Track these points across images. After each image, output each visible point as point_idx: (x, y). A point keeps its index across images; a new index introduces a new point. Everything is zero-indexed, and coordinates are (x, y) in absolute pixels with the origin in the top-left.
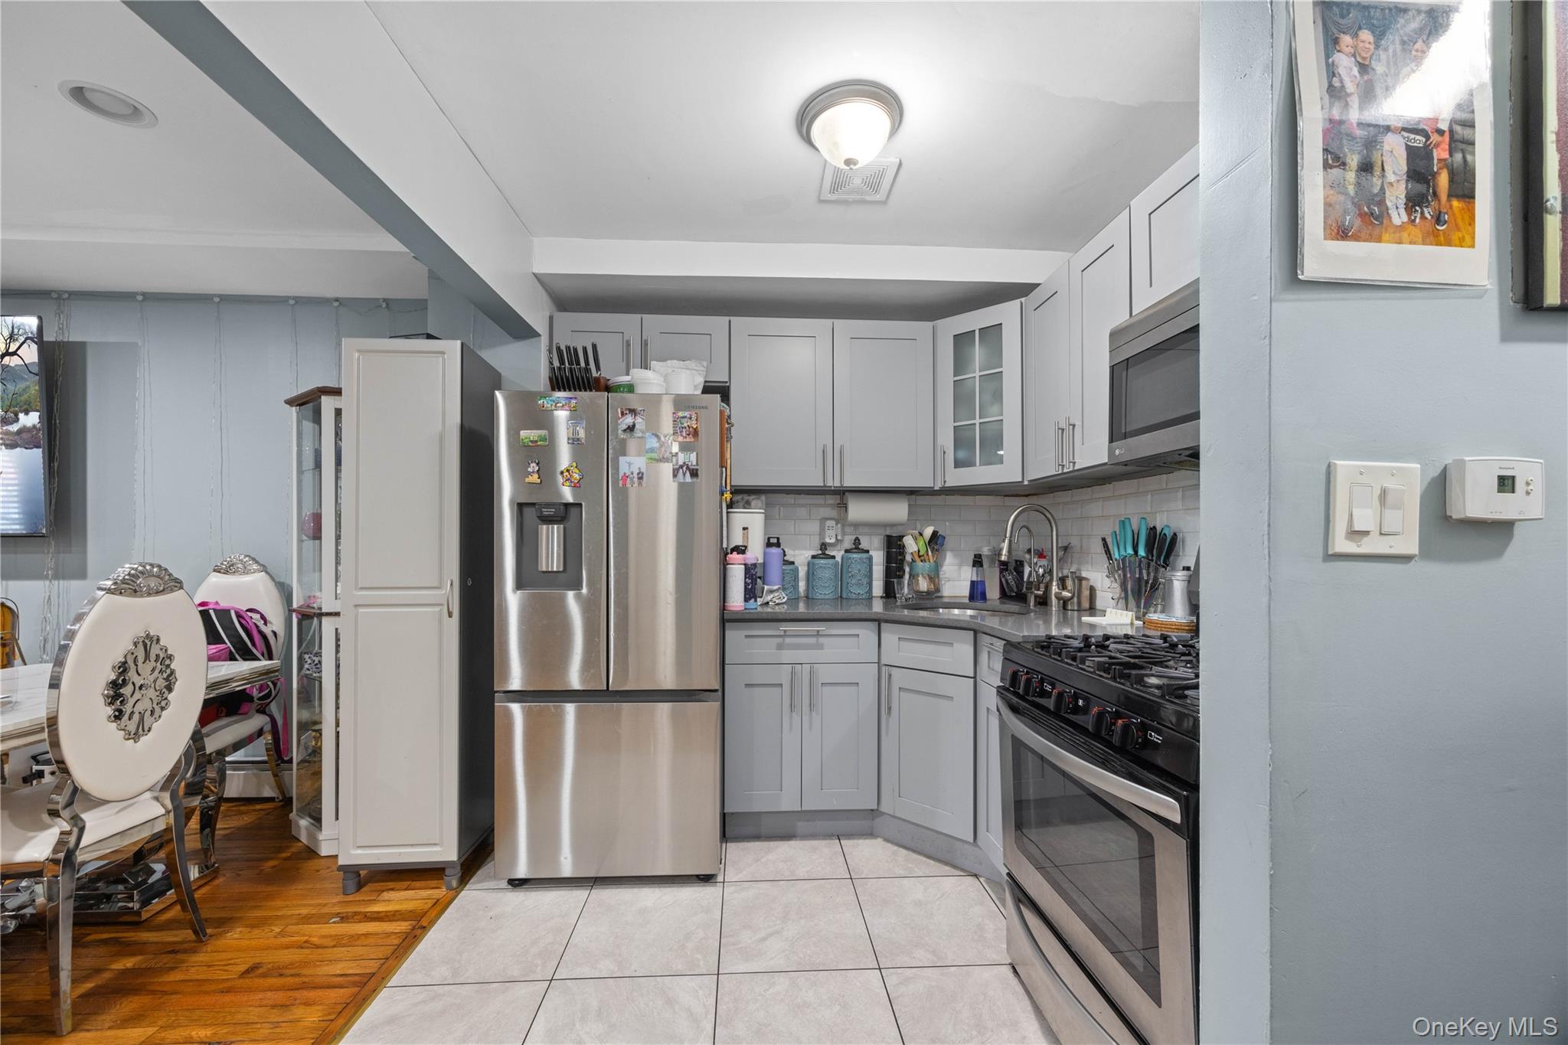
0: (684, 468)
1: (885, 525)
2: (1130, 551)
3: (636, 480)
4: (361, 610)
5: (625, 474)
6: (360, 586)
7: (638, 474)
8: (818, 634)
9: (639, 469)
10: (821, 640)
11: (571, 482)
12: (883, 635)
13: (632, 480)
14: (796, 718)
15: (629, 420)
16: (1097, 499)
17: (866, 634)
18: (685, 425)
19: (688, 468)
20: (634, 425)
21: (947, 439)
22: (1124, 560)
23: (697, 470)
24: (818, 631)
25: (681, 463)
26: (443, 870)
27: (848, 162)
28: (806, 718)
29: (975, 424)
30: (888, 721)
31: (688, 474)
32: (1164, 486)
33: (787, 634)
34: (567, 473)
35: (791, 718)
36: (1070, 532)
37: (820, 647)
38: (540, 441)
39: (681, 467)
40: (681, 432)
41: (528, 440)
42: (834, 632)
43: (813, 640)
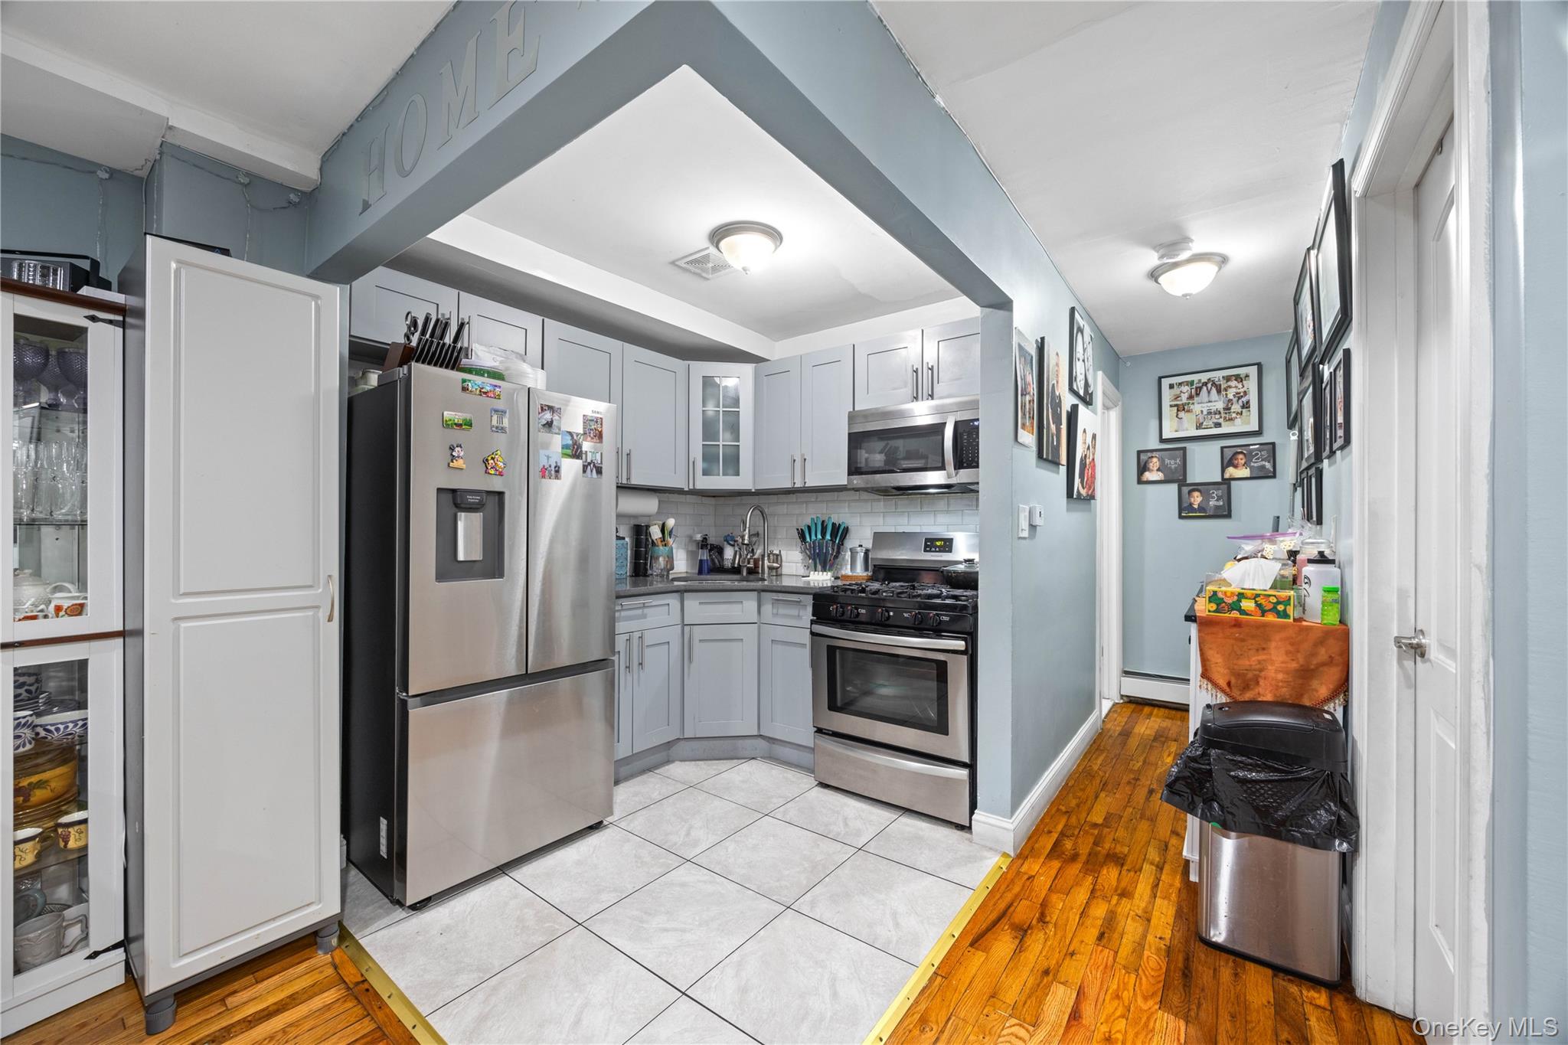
0: (592, 466)
1: (635, 517)
2: (819, 537)
3: (553, 472)
4: (184, 625)
5: (544, 466)
6: (182, 592)
7: (555, 467)
8: (644, 606)
9: (556, 462)
10: (646, 611)
11: (496, 470)
12: (685, 603)
13: (550, 472)
14: (629, 678)
15: (548, 416)
16: (783, 503)
17: (673, 601)
18: (593, 427)
19: (594, 465)
20: (552, 422)
21: (697, 453)
22: (814, 542)
23: (601, 468)
24: (644, 603)
25: (589, 460)
26: (315, 934)
27: (744, 269)
28: (635, 677)
29: (719, 445)
30: (689, 668)
31: (594, 471)
32: (836, 498)
33: (624, 608)
34: (492, 461)
35: (626, 675)
36: (758, 523)
37: (644, 616)
38: (465, 425)
39: (589, 464)
40: (590, 433)
41: (451, 422)
42: (654, 603)
43: (639, 612)
